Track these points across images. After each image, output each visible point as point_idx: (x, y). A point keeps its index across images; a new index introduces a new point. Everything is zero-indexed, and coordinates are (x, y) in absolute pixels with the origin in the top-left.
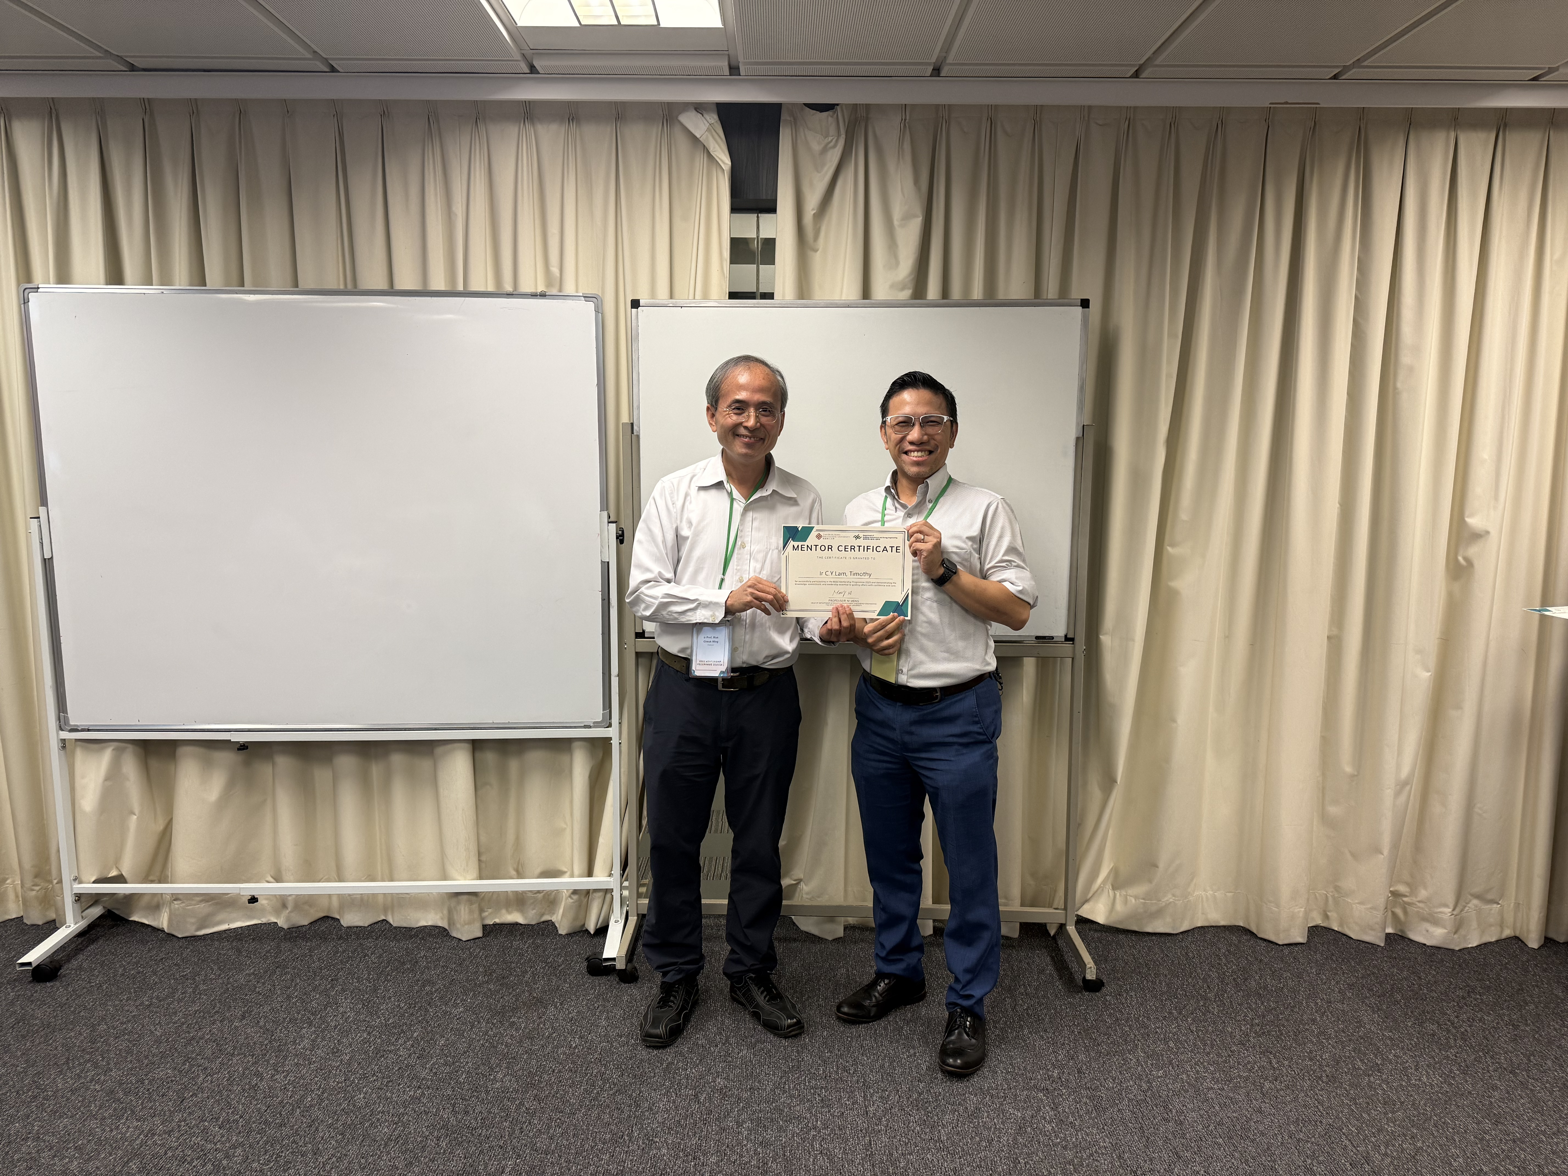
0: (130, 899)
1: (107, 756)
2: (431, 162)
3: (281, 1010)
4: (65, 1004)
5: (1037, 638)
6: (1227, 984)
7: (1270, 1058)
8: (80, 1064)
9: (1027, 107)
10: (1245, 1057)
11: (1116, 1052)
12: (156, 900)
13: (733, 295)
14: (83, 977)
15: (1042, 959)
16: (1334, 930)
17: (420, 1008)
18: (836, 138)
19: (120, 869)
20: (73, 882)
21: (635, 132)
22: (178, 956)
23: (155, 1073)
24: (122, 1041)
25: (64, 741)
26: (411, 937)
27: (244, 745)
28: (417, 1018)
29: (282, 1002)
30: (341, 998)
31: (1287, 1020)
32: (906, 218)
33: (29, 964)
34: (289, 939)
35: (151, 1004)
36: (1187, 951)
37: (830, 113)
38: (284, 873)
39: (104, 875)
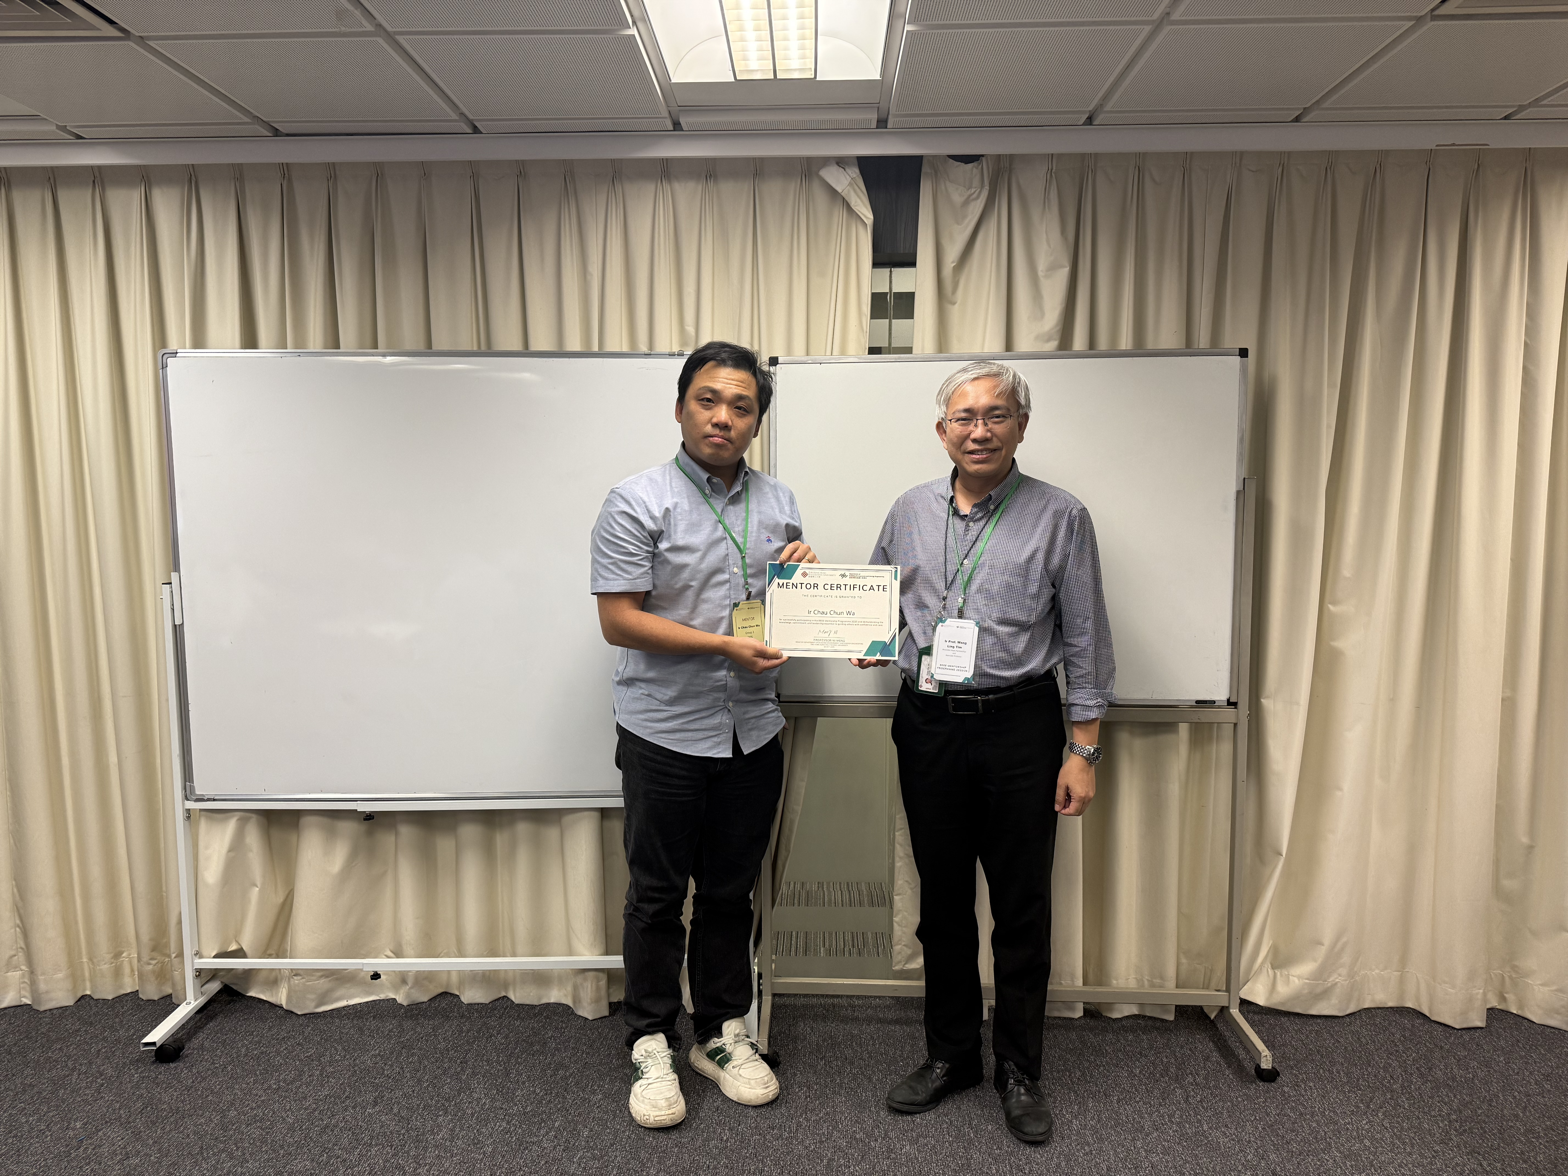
0: (248, 975)
1: (231, 825)
2: (567, 222)
3: (414, 1096)
4: (191, 1087)
5: (1198, 702)
6: (1411, 1074)
7: (1479, 1160)
8: (214, 1154)
9: (1176, 154)
10: (1452, 1159)
11: (1309, 1151)
12: (274, 974)
13: (873, 351)
14: (206, 1058)
15: (1204, 1045)
16: (1513, 1013)
17: (557, 1094)
18: (979, 190)
19: (240, 942)
20: (194, 957)
21: (772, 188)
22: (300, 1034)
23: (293, 1165)
24: (255, 1129)
25: (188, 811)
26: (535, 1015)
27: (370, 815)
28: (555, 1105)
29: (413, 1086)
30: (474, 1084)
31: (1488, 1117)
32: (1052, 268)
33: (154, 1044)
34: (411, 1017)
35: (279, 1087)
36: (1359, 1036)
37: (975, 164)
38: (404, 947)
39: (223, 950)
